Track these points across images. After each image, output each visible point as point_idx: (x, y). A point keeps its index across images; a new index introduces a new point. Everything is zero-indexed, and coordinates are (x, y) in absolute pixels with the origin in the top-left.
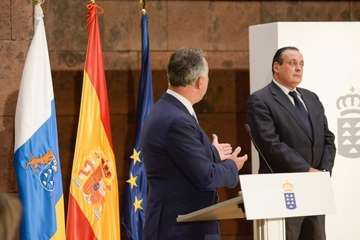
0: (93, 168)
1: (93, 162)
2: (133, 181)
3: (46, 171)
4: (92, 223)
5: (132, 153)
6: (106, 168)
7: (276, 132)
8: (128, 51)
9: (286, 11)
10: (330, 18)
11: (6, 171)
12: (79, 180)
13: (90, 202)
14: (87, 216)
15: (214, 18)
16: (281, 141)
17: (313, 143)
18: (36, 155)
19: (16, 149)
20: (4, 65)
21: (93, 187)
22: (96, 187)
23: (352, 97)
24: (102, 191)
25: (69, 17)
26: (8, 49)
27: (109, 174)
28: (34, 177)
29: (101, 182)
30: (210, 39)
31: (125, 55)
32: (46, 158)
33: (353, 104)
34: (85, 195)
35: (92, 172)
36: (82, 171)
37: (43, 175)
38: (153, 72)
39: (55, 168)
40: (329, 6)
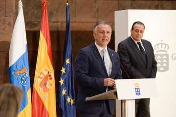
0: (44, 76)
1: (44, 73)
2: (62, 82)
3: (23, 77)
4: (43, 101)
5: (62, 69)
6: (50, 76)
7: (130, 61)
8: (57, 22)
9: (129, 4)
10: (149, 8)
11: (3, 76)
12: (37, 81)
13: (42, 91)
14: (41, 97)
15: (97, 7)
16: (132, 65)
17: (146, 67)
18: (19, 69)
19: (9, 67)
20: (2, 28)
21: (44, 84)
22: (45, 84)
23: (162, 44)
24: (48, 86)
25: (30, 6)
26: (4, 20)
27: (51, 78)
28: (18, 79)
29: (48, 82)
30: (95, 17)
31: (56, 24)
32: (23, 71)
33: (162, 47)
34: (40, 88)
35: (43, 78)
36: (39, 77)
37: (22, 78)
38: (71, 32)
39: (27, 75)
40: (149, 2)
